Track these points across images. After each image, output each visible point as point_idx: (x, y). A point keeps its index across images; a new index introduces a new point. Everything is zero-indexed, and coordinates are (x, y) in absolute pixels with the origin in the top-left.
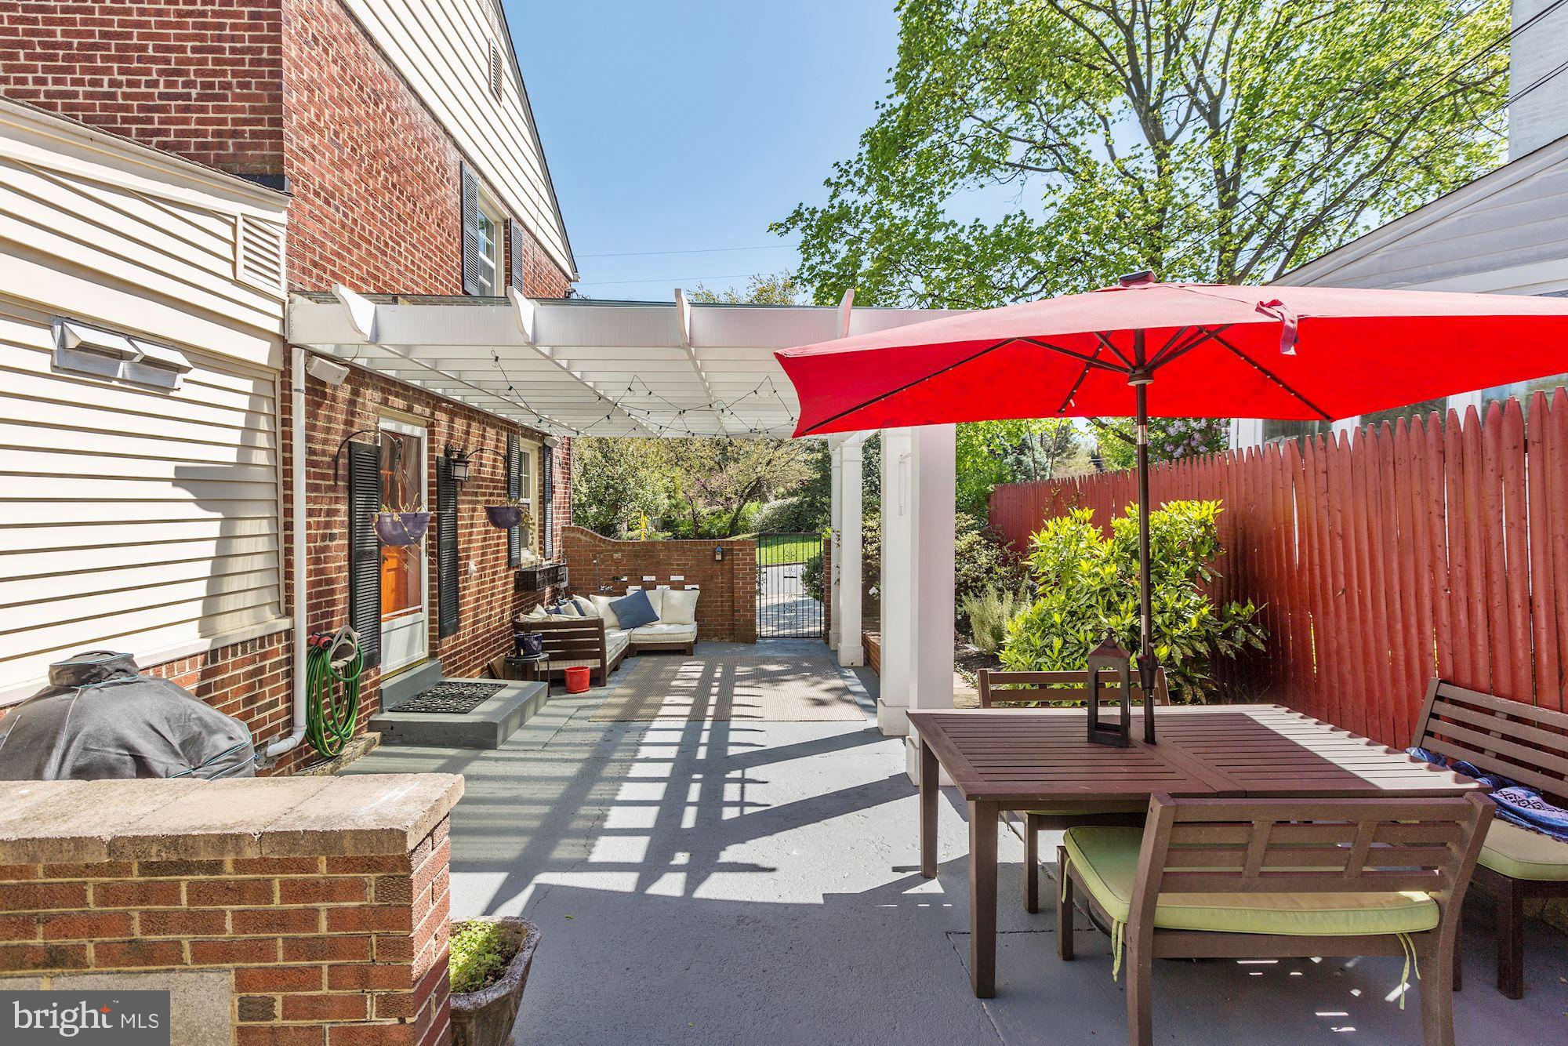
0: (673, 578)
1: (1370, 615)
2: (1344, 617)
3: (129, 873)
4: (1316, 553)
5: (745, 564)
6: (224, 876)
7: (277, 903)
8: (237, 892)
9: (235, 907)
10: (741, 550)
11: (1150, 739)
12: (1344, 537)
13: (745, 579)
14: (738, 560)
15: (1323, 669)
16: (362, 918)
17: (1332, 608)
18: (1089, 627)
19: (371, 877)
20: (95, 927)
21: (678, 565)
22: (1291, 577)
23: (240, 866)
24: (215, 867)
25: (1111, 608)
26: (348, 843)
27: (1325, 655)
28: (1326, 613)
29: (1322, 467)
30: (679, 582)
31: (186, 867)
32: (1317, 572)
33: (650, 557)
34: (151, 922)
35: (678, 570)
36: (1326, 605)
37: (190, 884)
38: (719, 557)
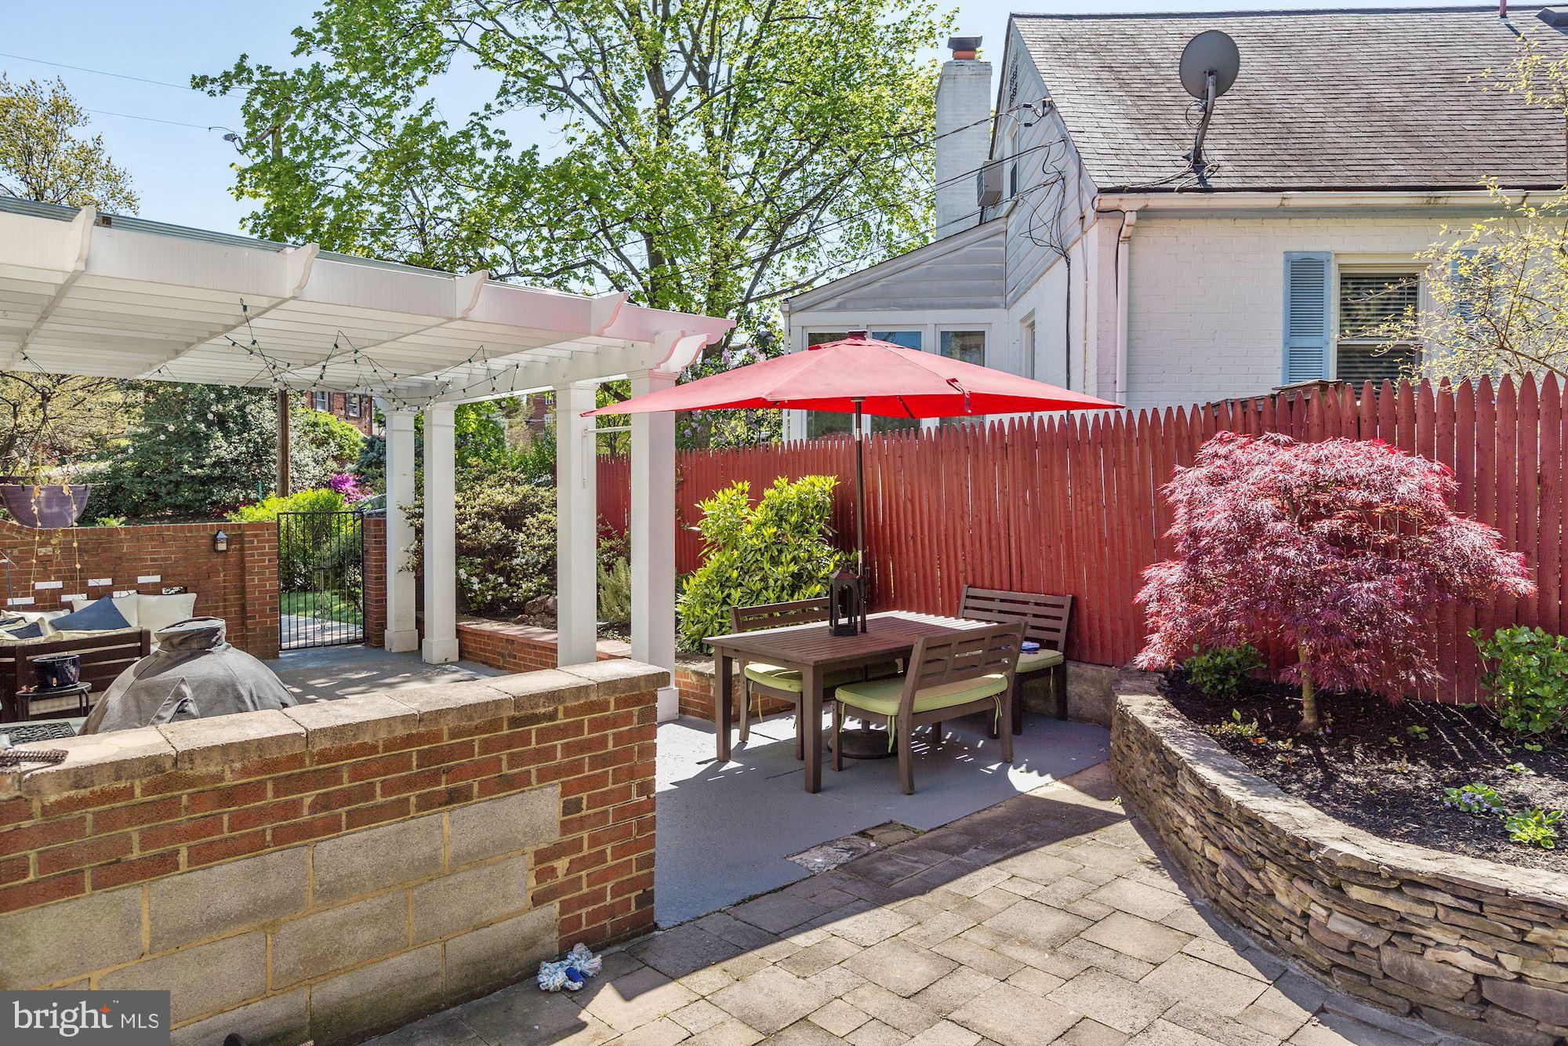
0: (141, 580)
1: (927, 552)
2: (912, 555)
3: (502, 729)
4: (894, 512)
5: (262, 554)
6: (558, 722)
7: (586, 735)
8: (563, 732)
9: (562, 742)
10: (256, 536)
11: (864, 630)
12: (912, 501)
13: (263, 574)
14: (252, 549)
15: (898, 595)
16: (630, 736)
17: (904, 550)
18: (757, 578)
19: (636, 710)
20: (478, 769)
21: (153, 560)
22: (877, 531)
23: (568, 713)
24: (552, 716)
25: (775, 562)
26: (642, 683)
27: (899, 583)
28: (900, 554)
29: (898, 453)
30: (155, 584)
31: (535, 719)
32: (895, 526)
33: (105, 550)
34: (513, 761)
35: (153, 567)
36: (900, 548)
37: (538, 730)
38: (222, 547)
